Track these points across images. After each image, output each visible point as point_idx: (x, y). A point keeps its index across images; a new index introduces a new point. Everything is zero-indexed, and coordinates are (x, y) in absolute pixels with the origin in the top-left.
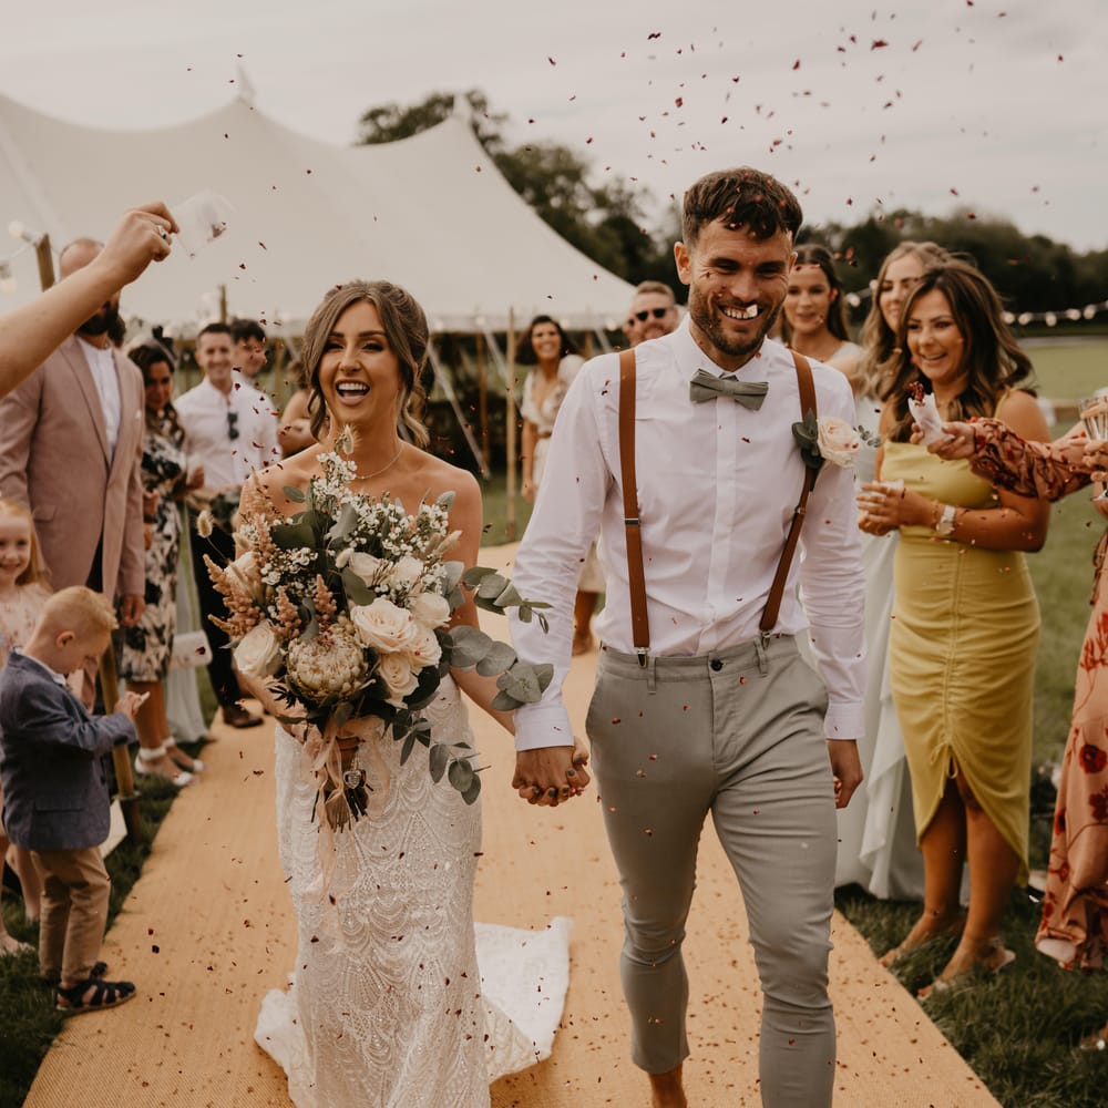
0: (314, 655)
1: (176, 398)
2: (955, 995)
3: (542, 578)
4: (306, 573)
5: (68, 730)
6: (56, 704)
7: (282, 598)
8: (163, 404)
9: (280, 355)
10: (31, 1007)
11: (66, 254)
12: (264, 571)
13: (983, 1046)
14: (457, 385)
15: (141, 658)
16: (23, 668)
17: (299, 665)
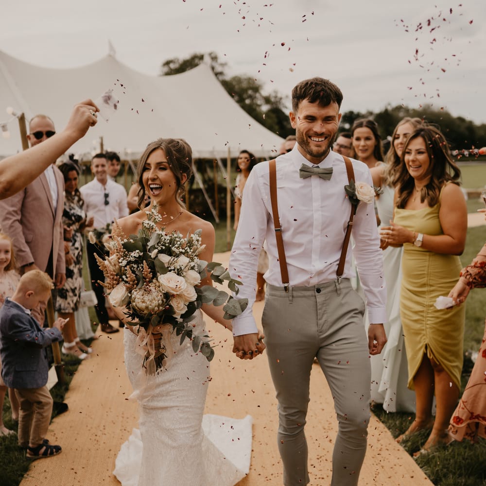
0: (142, 295)
1: (80, 187)
2: (430, 456)
3: (242, 261)
4: (139, 261)
5: (31, 335)
6: (26, 323)
7: (129, 272)
8: (74, 189)
9: (127, 168)
10: (14, 460)
11: (32, 122)
12: (120, 261)
13: (443, 479)
14: (204, 182)
15: (65, 302)
16: (11, 307)
17: (136, 300)
